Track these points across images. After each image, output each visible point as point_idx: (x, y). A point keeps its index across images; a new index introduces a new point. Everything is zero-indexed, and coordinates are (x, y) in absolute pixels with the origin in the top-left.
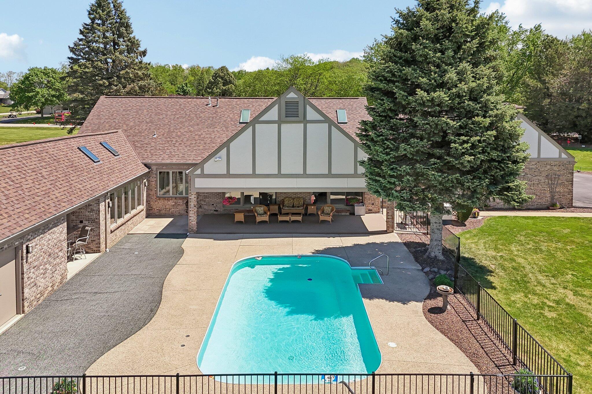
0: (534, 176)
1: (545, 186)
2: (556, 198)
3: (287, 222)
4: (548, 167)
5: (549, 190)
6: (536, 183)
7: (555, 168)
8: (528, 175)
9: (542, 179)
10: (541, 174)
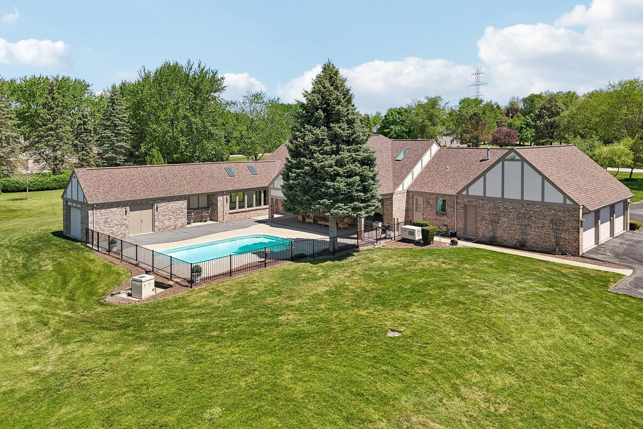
0: (538, 218)
1: (550, 231)
2: (561, 243)
3: (321, 225)
4: (553, 212)
5: (553, 234)
6: (541, 226)
7: (560, 214)
8: (533, 218)
9: (547, 223)
10: (545, 218)
